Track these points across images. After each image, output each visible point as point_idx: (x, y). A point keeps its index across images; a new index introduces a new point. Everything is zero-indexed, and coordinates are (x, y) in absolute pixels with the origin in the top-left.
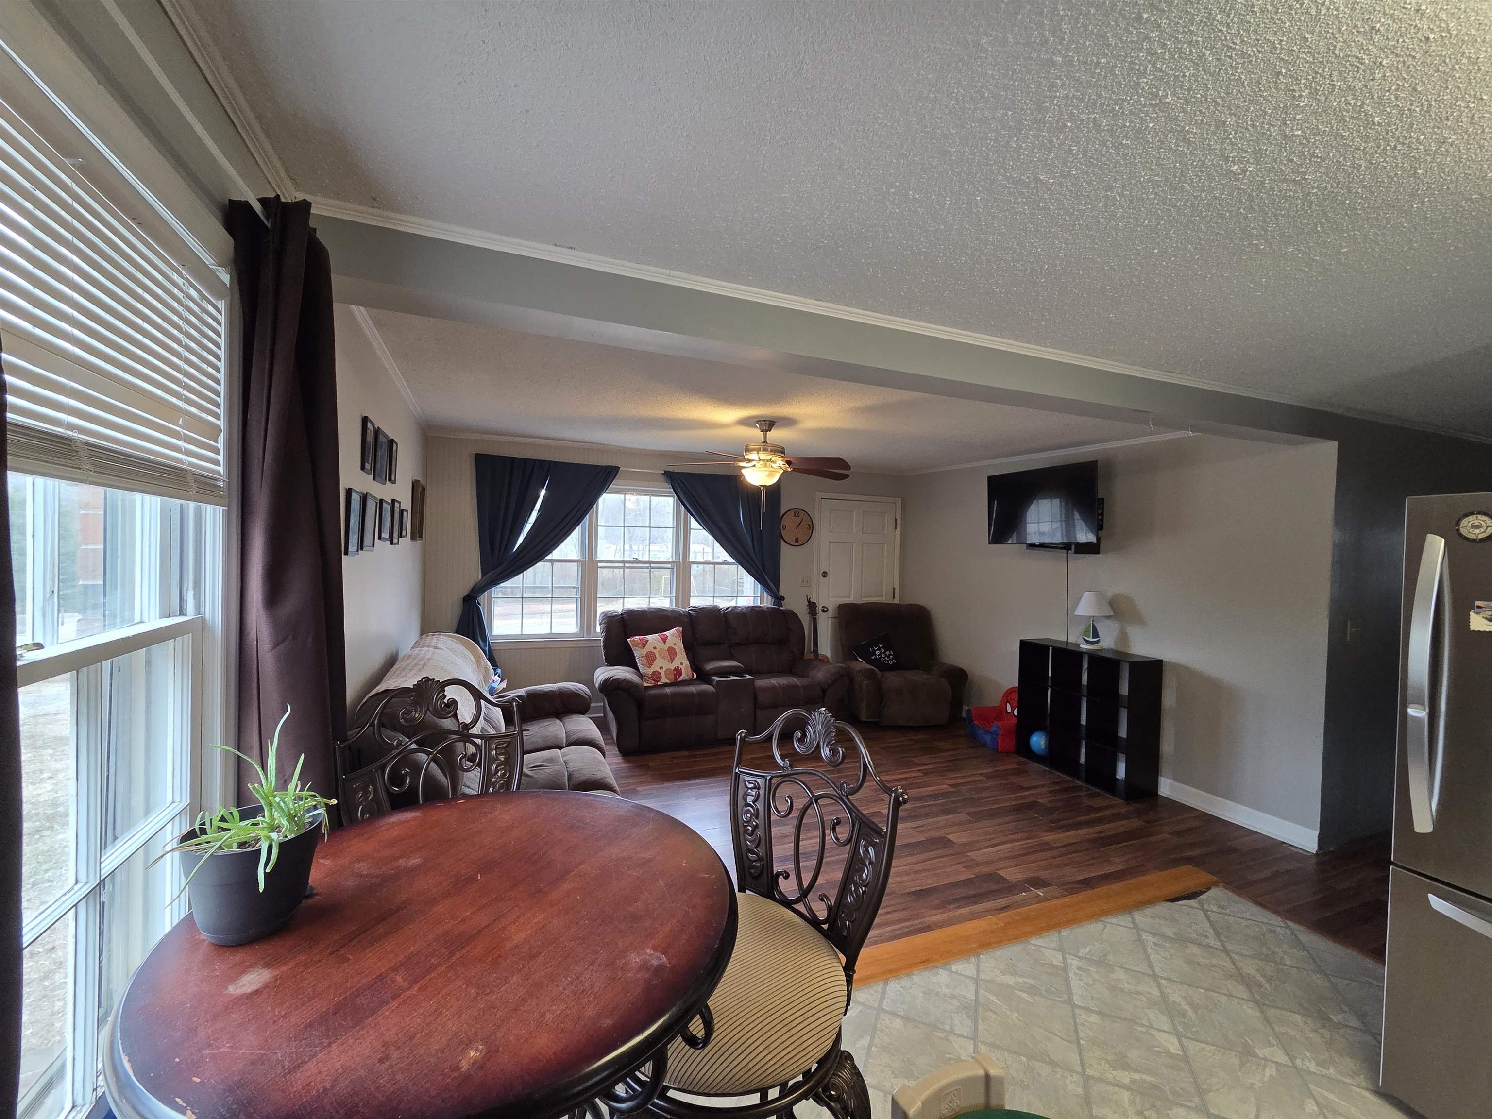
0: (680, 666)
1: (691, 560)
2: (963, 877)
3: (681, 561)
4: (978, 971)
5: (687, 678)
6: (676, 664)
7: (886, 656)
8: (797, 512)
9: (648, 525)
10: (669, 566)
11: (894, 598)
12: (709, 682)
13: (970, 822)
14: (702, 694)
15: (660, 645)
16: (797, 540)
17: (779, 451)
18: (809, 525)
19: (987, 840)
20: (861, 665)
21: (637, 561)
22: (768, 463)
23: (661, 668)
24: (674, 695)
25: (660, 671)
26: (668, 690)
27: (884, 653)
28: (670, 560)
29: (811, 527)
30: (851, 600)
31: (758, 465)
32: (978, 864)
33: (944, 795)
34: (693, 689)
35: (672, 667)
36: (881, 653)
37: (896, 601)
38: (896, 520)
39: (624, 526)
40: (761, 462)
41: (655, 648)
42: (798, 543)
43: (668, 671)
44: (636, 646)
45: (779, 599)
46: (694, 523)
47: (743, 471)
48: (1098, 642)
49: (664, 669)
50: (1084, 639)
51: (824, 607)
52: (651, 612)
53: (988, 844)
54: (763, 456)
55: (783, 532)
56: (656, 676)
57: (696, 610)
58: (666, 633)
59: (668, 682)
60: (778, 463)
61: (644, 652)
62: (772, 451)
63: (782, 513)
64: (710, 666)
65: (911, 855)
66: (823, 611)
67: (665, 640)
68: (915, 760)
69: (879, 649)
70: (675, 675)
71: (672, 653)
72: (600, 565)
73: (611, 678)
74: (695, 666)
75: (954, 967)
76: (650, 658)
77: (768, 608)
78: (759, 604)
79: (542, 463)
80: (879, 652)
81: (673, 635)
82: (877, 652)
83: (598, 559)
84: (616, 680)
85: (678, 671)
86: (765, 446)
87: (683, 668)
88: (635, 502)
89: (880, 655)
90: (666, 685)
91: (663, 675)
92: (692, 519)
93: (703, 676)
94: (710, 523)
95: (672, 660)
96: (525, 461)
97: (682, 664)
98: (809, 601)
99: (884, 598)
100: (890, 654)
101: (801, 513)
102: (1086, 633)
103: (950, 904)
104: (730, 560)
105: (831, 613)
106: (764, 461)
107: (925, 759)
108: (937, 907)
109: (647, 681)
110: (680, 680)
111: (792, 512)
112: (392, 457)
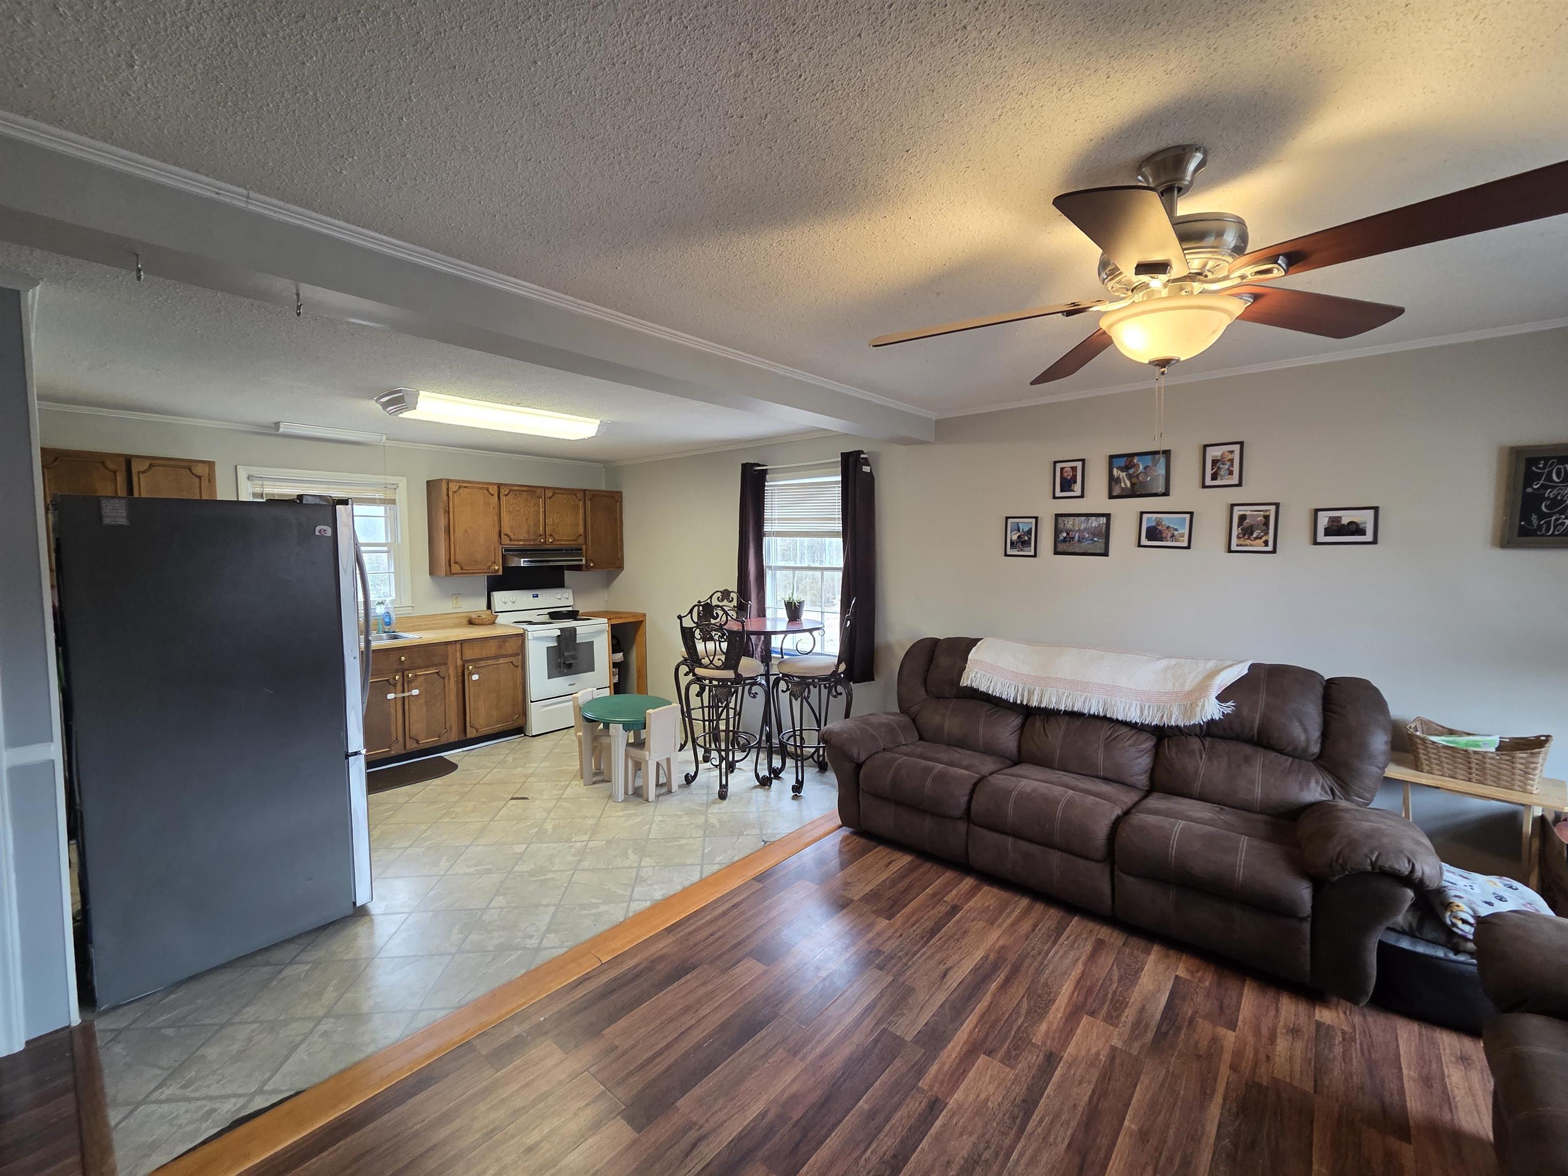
112: (1215, 462)
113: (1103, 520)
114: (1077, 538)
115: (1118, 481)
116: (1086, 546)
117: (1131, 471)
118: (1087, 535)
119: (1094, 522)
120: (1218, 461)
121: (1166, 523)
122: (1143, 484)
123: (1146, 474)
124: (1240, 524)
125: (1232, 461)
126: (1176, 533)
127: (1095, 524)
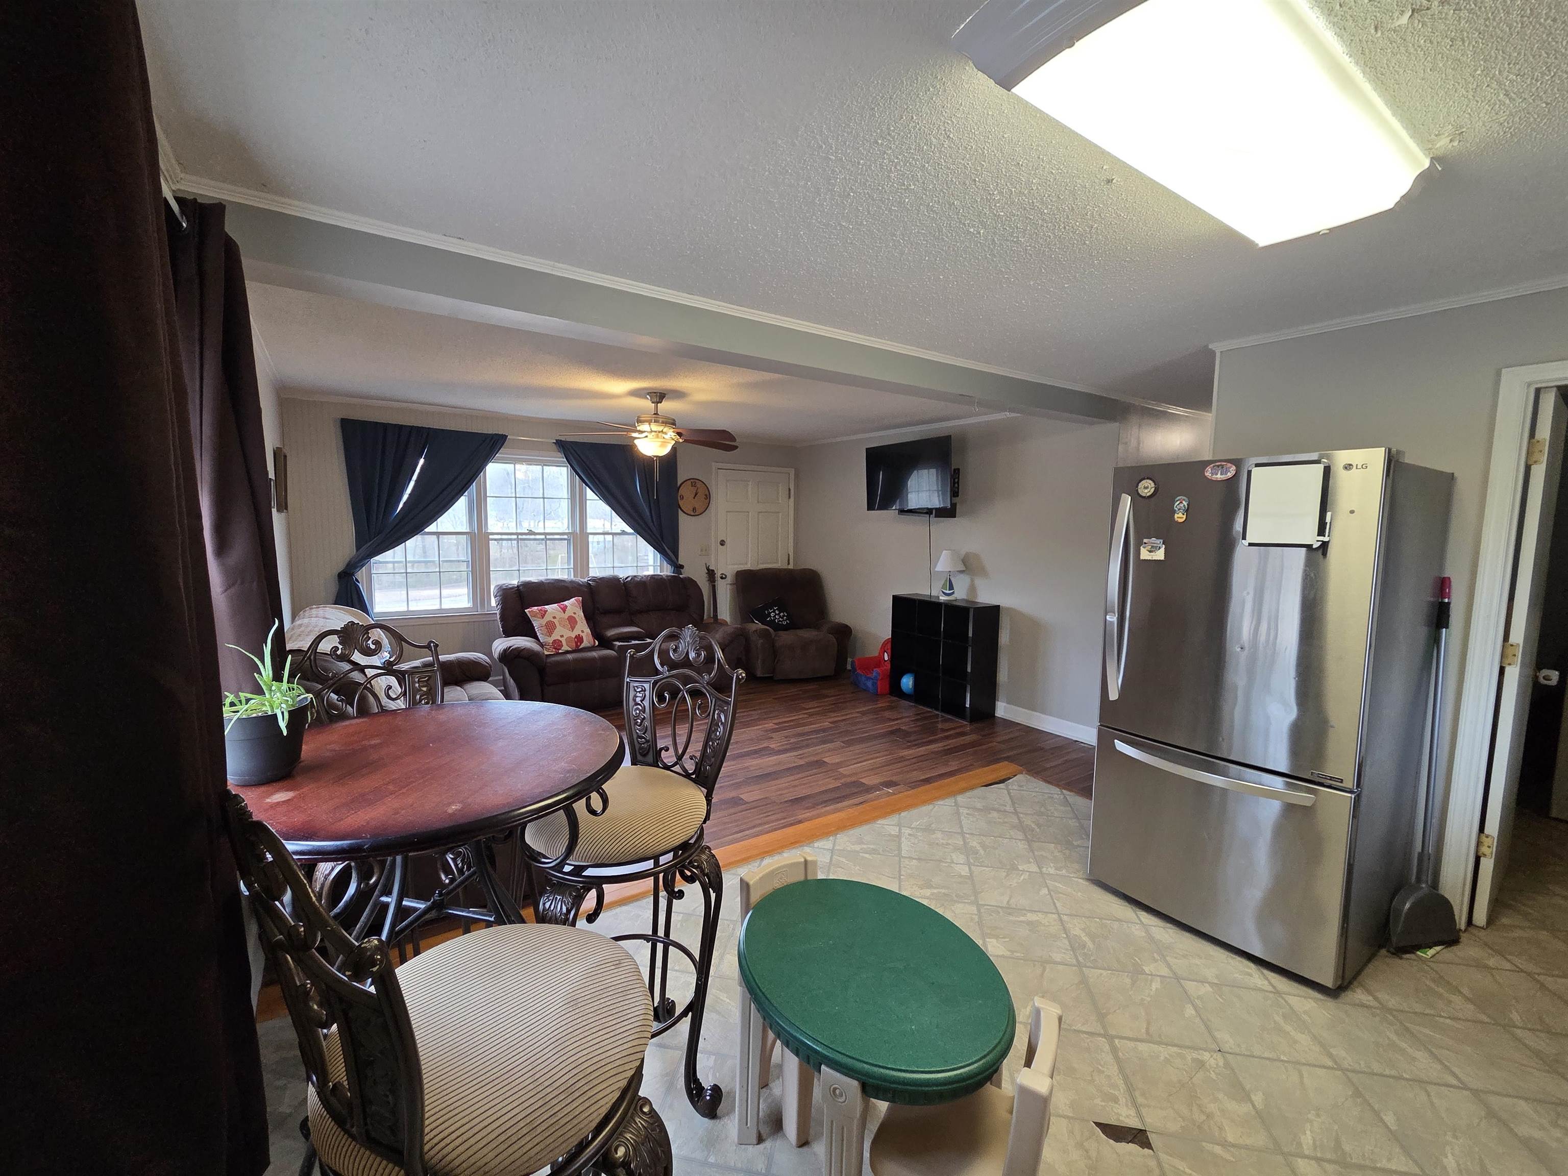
0: (581, 634)
1: (589, 531)
2: (831, 786)
3: (578, 531)
4: (834, 845)
5: (589, 645)
6: (577, 632)
7: (780, 617)
8: (694, 482)
9: (541, 496)
10: (566, 537)
11: (789, 564)
12: (611, 647)
13: (843, 747)
14: (604, 659)
15: (560, 615)
16: (694, 509)
17: (671, 423)
18: (706, 495)
19: (854, 759)
20: (758, 625)
21: (531, 533)
22: (660, 434)
23: (562, 636)
24: (575, 660)
25: (560, 639)
26: (569, 656)
27: (779, 614)
28: (567, 531)
29: (708, 497)
30: (748, 567)
31: (650, 436)
32: (845, 776)
33: (824, 730)
34: (595, 654)
35: (573, 635)
36: (776, 614)
37: (791, 567)
38: (790, 490)
39: (516, 497)
40: (653, 433)
41: (554, 618)
42: (695, 513)
43: (569, 640)
44: (534, 616)
45: (678, 568)
46: (590, 494)
47: (636, 442)
48: (953, 593)
49: (565, 637)
50: (943, 592)
51: (722, 574)
52: (549, 583)
53: (855, 761)
54: (655, 427)
55: (681, 503)
56: (557, 644)
57: (594, 579)
58: (566, 603)
59: (570, 649)
60: (669, 434)
61: (544, 622)
62: (663, 422)
63: (679, 483)
64: (611, 633)
65: (792, 775)
66: (722, 578)
67: (564, 609)
68: (803, 705)
69: (774, 611)
70: (576, 643)
71: (572, 621)
72: (491, 537)
73: (510, 647)
74: (596, 634)
75: (816, 845)
76: (550, 627)
77: (667, 576)
78: (659, 573)
79: (419, 430)
80: (774, 614)
81: (572, 605)
82: (772, 614)
83: (489, 531)
84: (516, 648)
85: (579, 639)
86: (656, 417)
87: (584, 635)
88: (526, 472)
89: (775, 616)
90: (567, 652)
91: (564, 643)
92: (588, 489)
93: (605, 643)
94: (606, 493)
95: (573, 628)
96: (400, 428)
97: (583, 631)
98: (708, 569)
99: (779, 564)
100: (784, 616)
101: (699, 484)
102: (944, 587)
103: (818, 805)
104: (629, 530)
105: (729, 579)
106: (656, 432)
107: (811, 704)
108: (807, 808)
109: (548, 650)
110: (581, 647)
111: (689, 482)
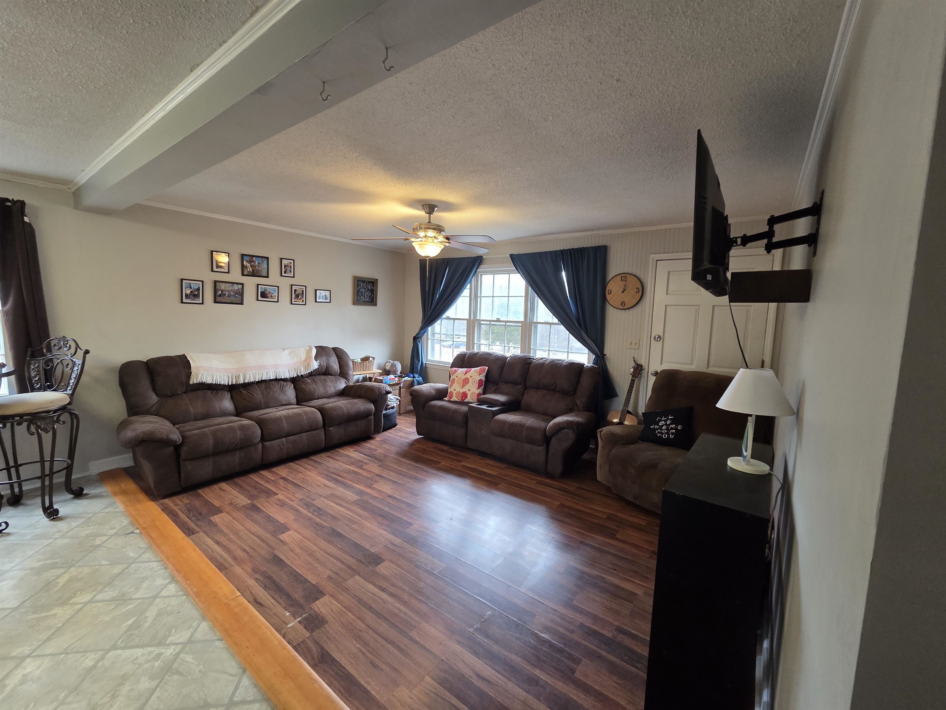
0: (467, 392)
1: (533, 321)
6: (465, 389)
8: (624, 276)
9: (507, 295)
16: (623, 303)
17: (439, 229)
18: (638, 289)
21: (499, 320)
22: (433, 239)
28: (522, 320)
29: (642, 290)
35: (462, 391)
41: (458, 377)
42: (624, 307)
43: (458, 393)
45: (601, 358)
49: (456, 391)
51: (650, 371)
55: (609, 297)
58: (472, 368)
59: (457, 400)
61: (452, 378)
66: (653, 375)
67: (466, 373)
69: (665, 421)
70: (462, 397)
71: (466, 381)
72: (482, 322)
76: (452, 383)
80: (663, 424)
81: (475, 371)
82: (661, 423)
83: (481, 318)
85: (465, 395)
87: (469, 394)
91: (454, 395)
95: (463, 386)
97: (472, 390)
98: (636, 364)
100: (674, 428)
101: (630, 278)
105: (655, 377)
106: (429, 237)
110: (465, 401)
111: (619, 277)
112: (285, 266)
113: (240, 286)
114: (227, 295)
115: (246, 267)
116: (232, 299)
117: (252, 264)
118: (232, 293)
119: (236, 287)
120: (286, 266)
121: (268, 290)
122: (258, 271)
123: (259, 267)
124: (295, 293)
125: (291, 266)
126: (273, 295)
127: (236, 288)
